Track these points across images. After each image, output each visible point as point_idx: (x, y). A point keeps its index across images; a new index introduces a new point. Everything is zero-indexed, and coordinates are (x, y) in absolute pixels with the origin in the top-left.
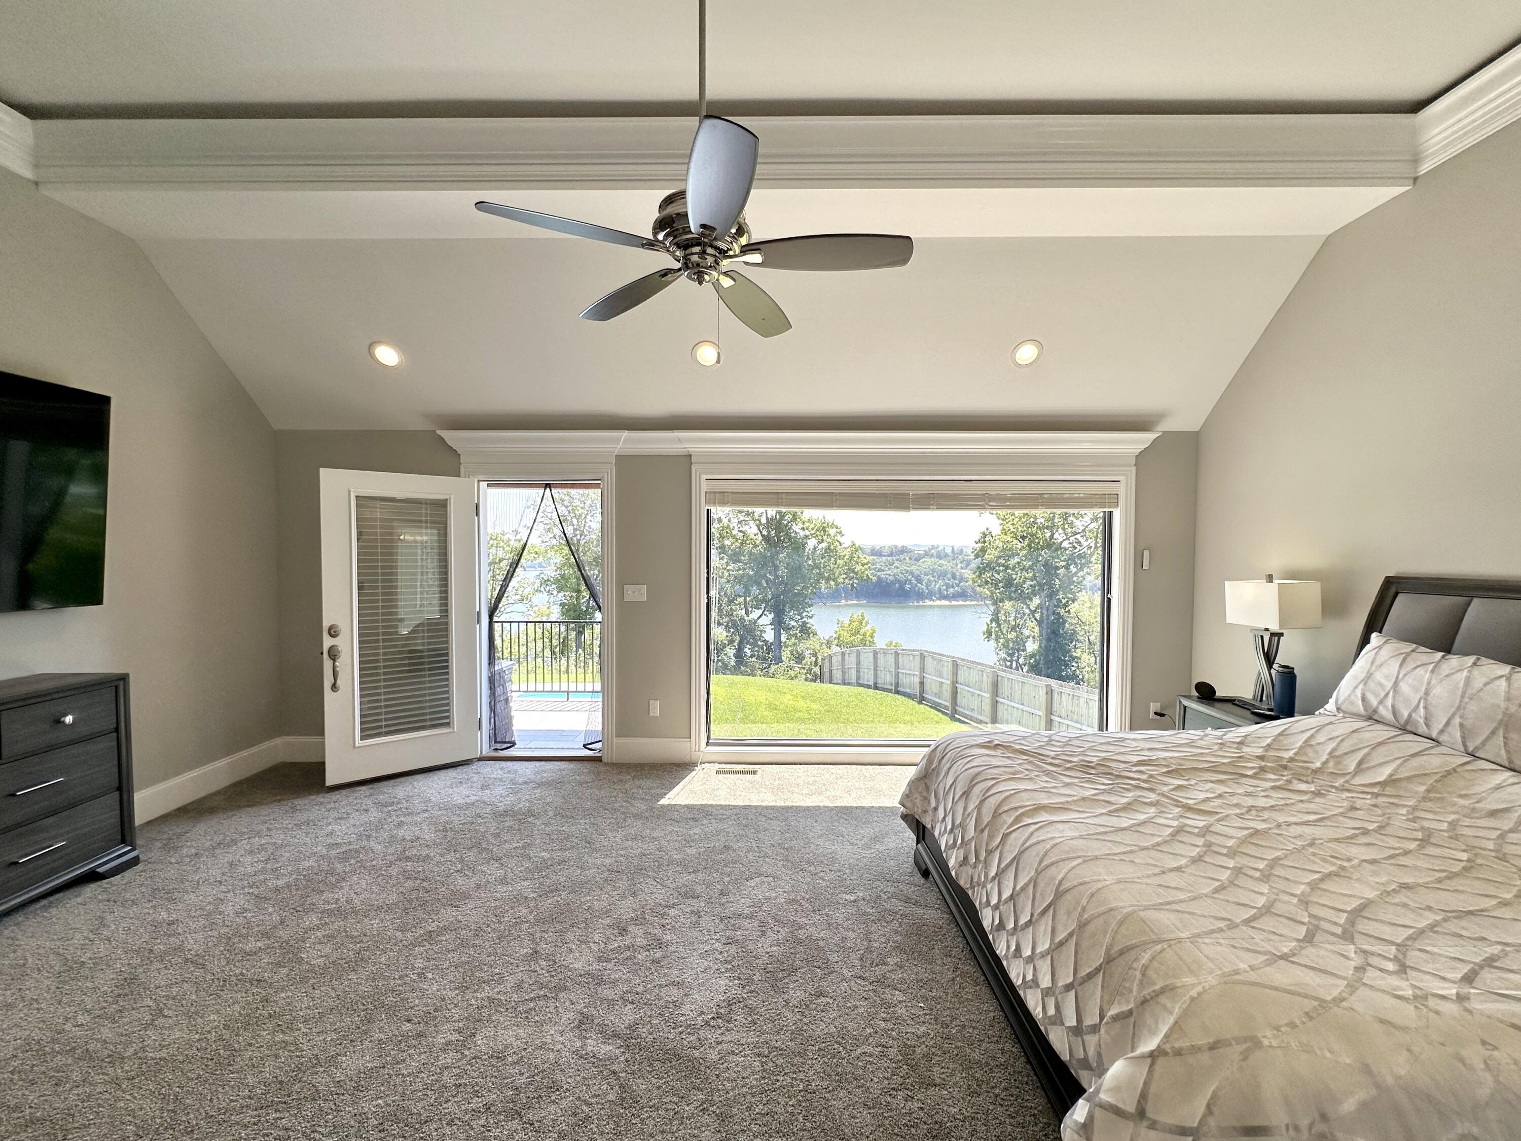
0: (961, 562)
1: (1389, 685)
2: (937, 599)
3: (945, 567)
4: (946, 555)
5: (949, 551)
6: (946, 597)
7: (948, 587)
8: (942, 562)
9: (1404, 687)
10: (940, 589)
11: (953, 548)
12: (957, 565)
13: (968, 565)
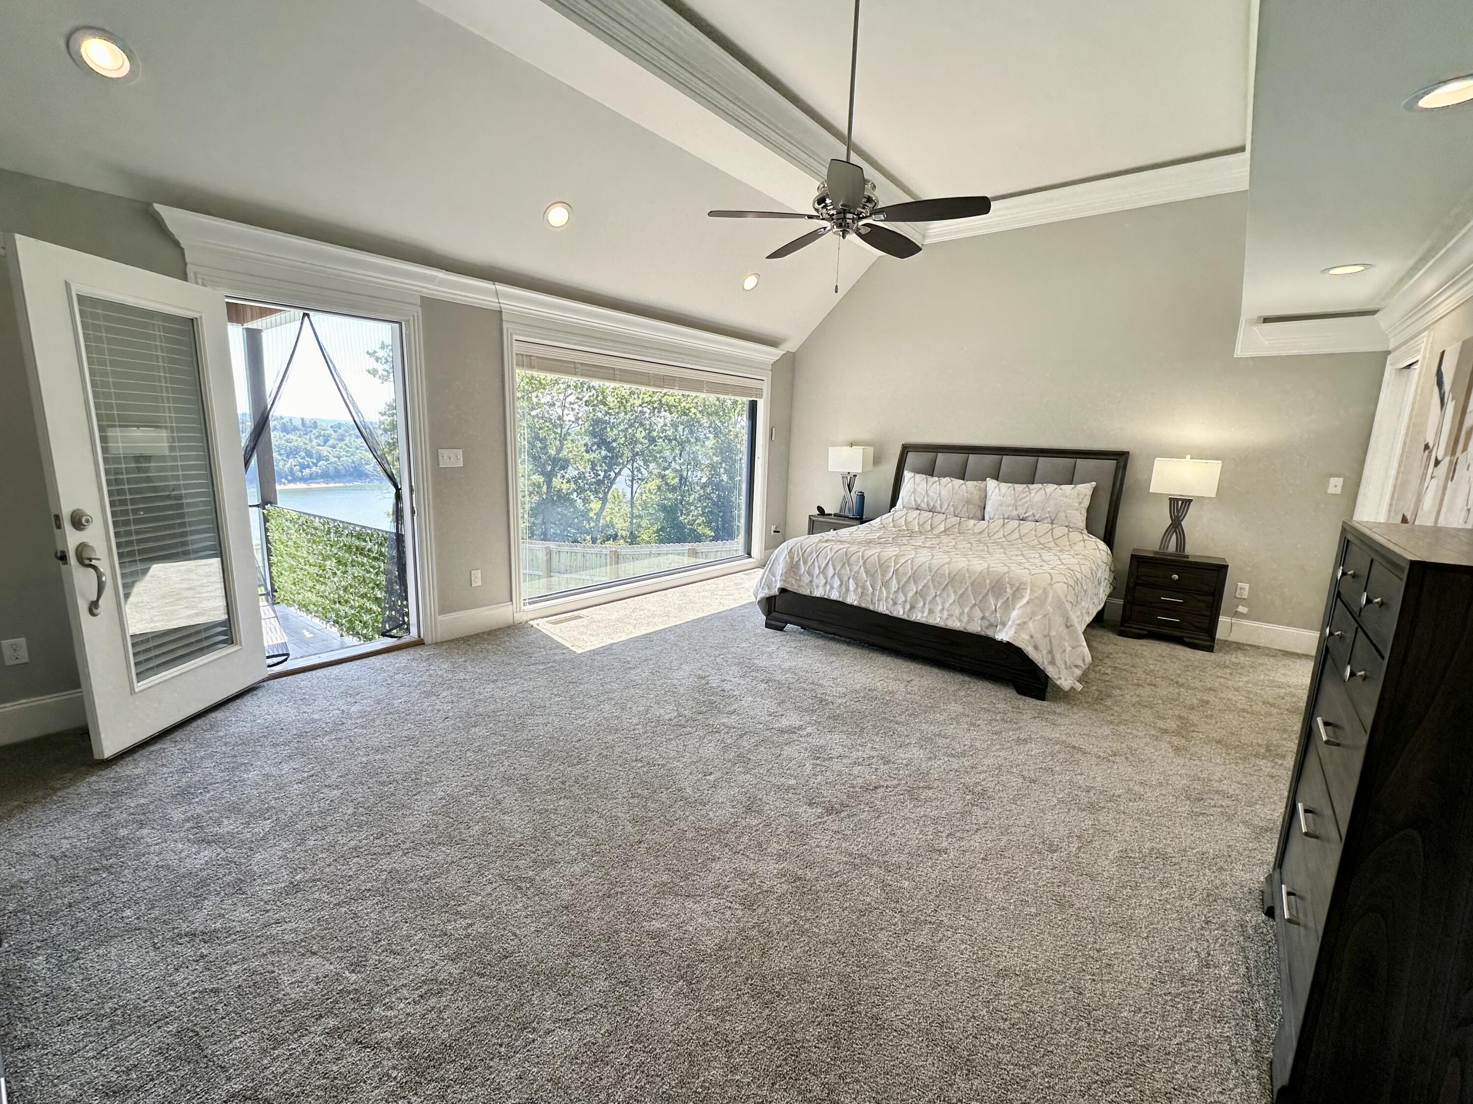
0: (317, 438)
1: (924, 493)
2: (290, 482)
3: (295, 443)
4: (295, 429)
5: (298, 424)
6: (303, 479)
7: (303, 467)
8: (289, 436)
9: (931, 493)
10: (291, 470)
11: (303, 420)
12: (311, 441)
13: (326, 442)
